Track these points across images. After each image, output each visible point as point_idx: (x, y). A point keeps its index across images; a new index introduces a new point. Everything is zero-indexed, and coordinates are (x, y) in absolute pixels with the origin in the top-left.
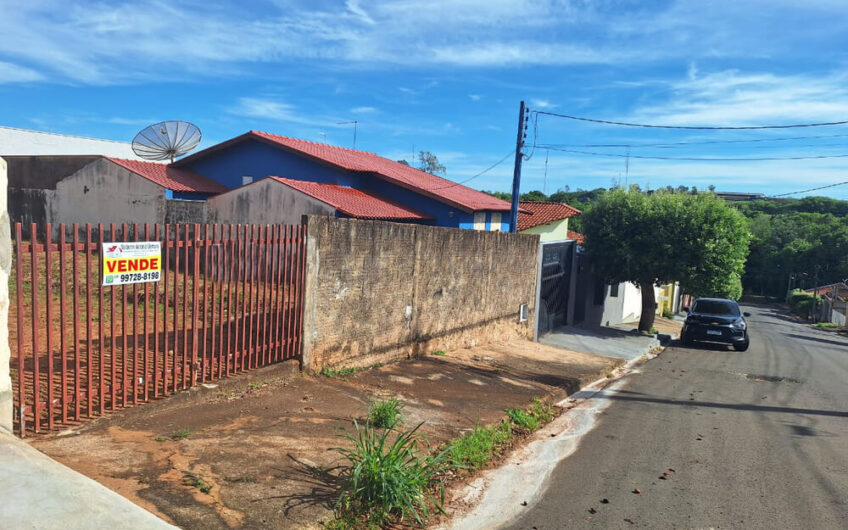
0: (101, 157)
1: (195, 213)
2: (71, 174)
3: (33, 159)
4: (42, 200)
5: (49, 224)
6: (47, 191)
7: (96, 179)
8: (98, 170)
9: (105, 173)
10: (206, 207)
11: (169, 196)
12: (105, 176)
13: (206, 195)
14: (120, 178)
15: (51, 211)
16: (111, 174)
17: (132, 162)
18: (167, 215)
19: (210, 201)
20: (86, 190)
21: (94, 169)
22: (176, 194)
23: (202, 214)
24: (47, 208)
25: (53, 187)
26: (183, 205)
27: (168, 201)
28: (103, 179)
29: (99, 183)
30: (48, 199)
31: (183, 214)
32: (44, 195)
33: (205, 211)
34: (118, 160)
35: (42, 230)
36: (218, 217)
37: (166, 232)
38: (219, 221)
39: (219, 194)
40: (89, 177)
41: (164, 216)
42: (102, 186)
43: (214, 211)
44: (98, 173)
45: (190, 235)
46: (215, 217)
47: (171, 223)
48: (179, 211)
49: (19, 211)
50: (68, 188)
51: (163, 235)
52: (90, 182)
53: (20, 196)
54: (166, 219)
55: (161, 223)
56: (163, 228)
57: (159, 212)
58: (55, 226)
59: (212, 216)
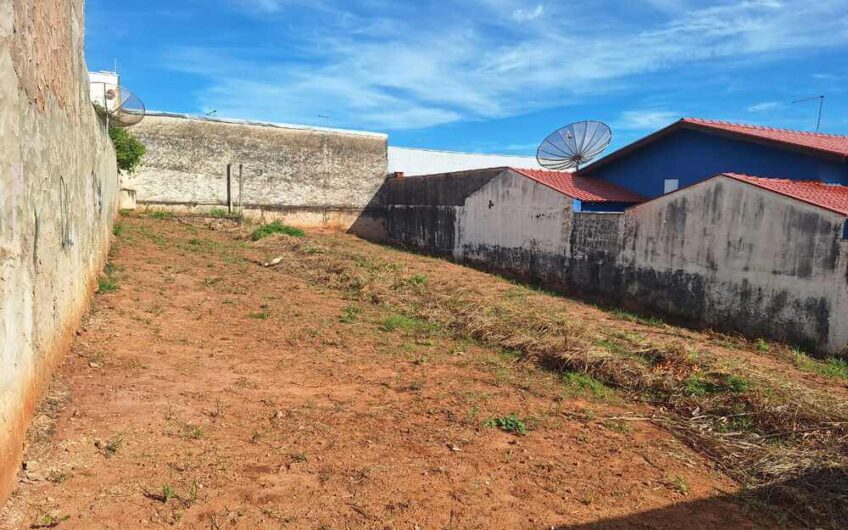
0: (507, 168)
1: (609, 227)
2: (478, 189)
3: (448, 176)
4: (451, 217)
5: (456, 240)
6: (457, 208)
7: (501, 192)
8: (503, 182)
9: (510, 185)
10: (623, 220)
11: (577, 207)
12: (510, 189)
13: (621, 206)
14: (524, 190)
15: (459, 227)
16: (515, 186)
17: (537, 172)
18: (573, 231)
19: (629, 212)
20: (491, 205)
21: (500, 182)
22: (585, 205)
23: (616, 228)
24: (456, 225)
25: (462, 204)
26: (593, 217)
27: (575, 214)
28: (508, 192)
29: (503, 197)
30: (457, 216)
31: (593, 230)
32: (455, 211)
33: (621, 226)
34: (523, 170)
35: (451, 246)
36: (639, 232)
37: (572, 250)
38: (640, 237)
39: (640, 203)
40: (495, 191)
41: (570, 232)
42: (506, 199)
43: (634, 225)
44: (503, 186)
45: (601, 255)
46: (634, 232)
47: (578, 240)
48: (588, 225)
49: (433, 228)
50: (475, 203)
51: (568, 254)
52: (495, 196)
53: (435, 214)
54: (572, 235)
55: (566, 240)
56: (568, 246)
57: (565, 227)
58: (462, 243)
59: (631, 231)
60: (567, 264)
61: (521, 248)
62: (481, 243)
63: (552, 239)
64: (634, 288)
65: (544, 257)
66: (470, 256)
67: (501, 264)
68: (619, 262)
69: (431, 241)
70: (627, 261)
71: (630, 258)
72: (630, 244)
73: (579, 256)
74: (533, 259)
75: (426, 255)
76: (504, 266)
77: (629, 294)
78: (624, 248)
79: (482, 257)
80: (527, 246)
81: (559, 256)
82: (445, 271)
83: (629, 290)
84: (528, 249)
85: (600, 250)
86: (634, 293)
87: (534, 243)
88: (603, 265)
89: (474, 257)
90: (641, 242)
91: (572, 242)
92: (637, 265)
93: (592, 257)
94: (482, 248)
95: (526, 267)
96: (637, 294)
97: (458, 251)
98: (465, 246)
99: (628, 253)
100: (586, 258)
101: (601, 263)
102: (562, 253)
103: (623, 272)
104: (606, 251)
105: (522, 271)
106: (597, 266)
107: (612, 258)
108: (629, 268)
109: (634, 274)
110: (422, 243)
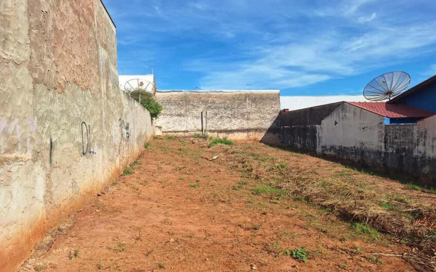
0: (344, 102)
1: (408, 133)
2: (328, 115)
3: (311, 109)
4: (314, 131)
5: (318, 144)
6: (317, 126)
7: (341, 116)
8: (342, 110)
9: (346, 112)
10: (416, 128)
11: (387, 122)
12: (346, 114)
13: (414, 120)
14: (355, 113)
15: (319, 137)
16: (349, 112)
17: (362, 103)
18: (386, 135)
19: (420, 123)
20: (336, 123)
21: (340, 111)
22: (392, 120)
23: (412, 133)
24: (317, 135)
25: (320, 123)
26: (397, 127)
27: (386, 126)
28: (345, 115)
29: (343, 118)
30: (317, 131)
31: (397, 135)
32: (316, 128)
33: (415, 131)
34: (354, 102)
35: (315, 147)
36: (427, 135)
37: (385, 148)
38: (428, 138)
39: (426, 117)
40: (338, 115)
41: (384, 137)
42: (344, 119)
43: (423, 131)
44: (342, 113)
45: (404, 150)
46: (424, 135)
47: (388, 141)
48: (394, 132)
49: (305, 138)
50: (327, 122)
51: (383, 150)
52: (338, 119)
53: (305, 130)
54: (385, 138)
55: (381, 141)
56: (383, 145)
57: (380, 133)
58: (321, 145)
59: (421, 135)
60: (383, 155)
61: (355, 147)
62: (332, 145)
63: (373, 141)
64: (426, 169)
65: (369, 152)
66: (326, 152)
67: (343, 157)
68: (415, 153)
69: (304, 144)
70: (420, 153)
71: (422, 151)
72: (421, 143)
73: (390, 151)
74: (363, 153)
75: (297, 153)
76: (345, 158)
77: (424, 173)
78: (418, 145)
79: (332, 153)
80: (358, 146)
81: (378, 151)
82: (307, 161)
83: (423, 171)
84: (359, 147)
85: (403, 147)
86: (426, 172)
87: (362, 144)
88: (405, 156)
89: (328, 153)
90: (429, 141)
91: (385, 142)
92: (427, 155)
93: (398, 151)
94: (332, 148)
95: (359, 158)
96: (428, 173)
97: (319, 150)
98: (323, 147)
99: (421, 148)
100: (395, 151)
101: (404, 154)
102: (380, 149)
103: (419, 160)
104: (407, 147)
105: (357, 161)
106: (402, 157)
107: (411, 151)
108: (422, 157)
109: (425, 160)
110: (299, 146)
